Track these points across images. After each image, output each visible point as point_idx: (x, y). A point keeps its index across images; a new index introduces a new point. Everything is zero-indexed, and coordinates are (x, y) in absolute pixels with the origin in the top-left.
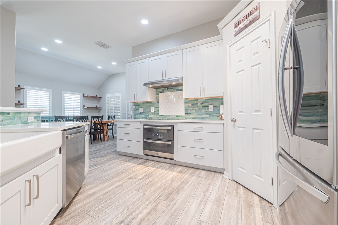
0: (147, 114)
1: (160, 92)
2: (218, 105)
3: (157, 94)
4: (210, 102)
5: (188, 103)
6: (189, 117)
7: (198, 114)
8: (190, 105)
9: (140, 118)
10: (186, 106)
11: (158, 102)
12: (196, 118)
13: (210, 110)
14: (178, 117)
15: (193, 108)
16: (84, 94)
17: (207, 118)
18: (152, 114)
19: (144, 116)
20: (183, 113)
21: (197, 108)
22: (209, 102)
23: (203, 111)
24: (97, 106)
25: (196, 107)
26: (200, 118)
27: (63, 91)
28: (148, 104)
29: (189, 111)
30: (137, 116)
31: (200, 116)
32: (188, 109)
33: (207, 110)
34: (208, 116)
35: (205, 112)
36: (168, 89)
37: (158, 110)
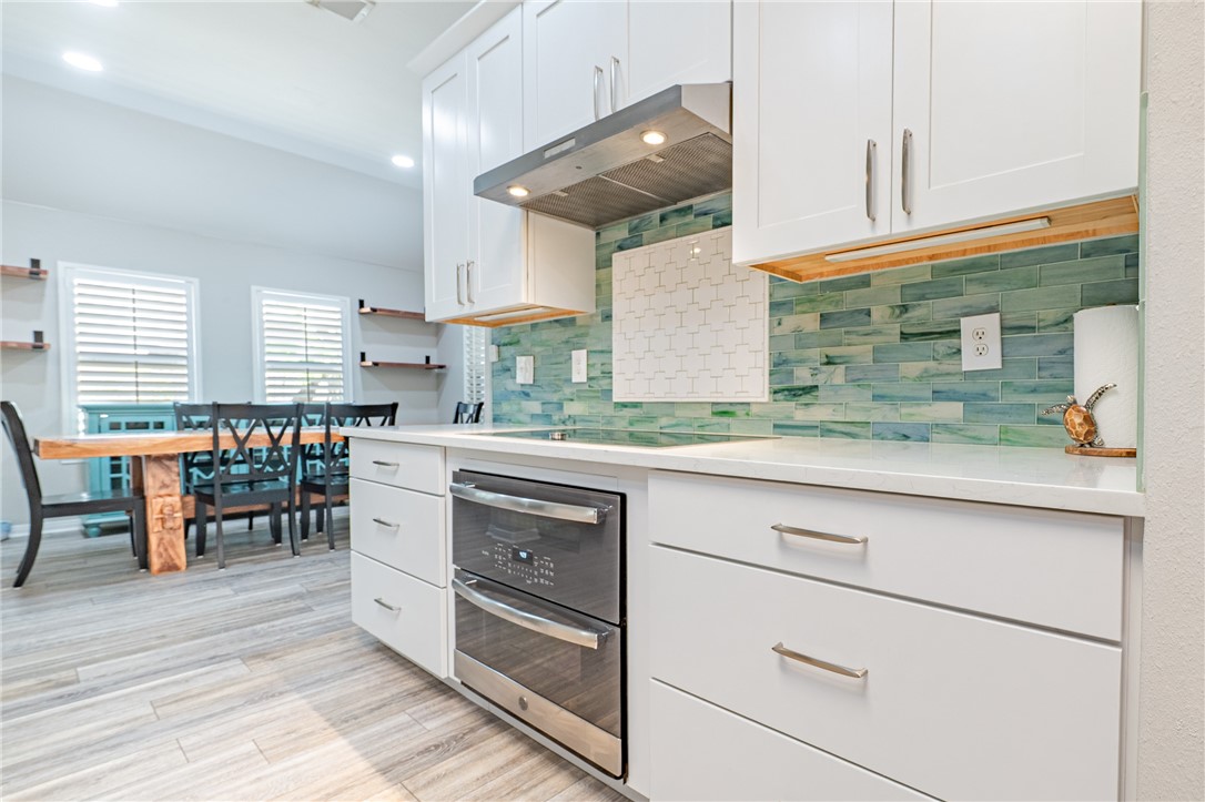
0: (555, 398)
1: (621, 248)
2: (1051, 315)
3: (604, 263)
4: (976, 294)
5: (791, 311)
6: (801, 415)
7: (869, 395)
8: (810, 322)
9: (521, 417)
10: (778, 331)
11: (608, 317)
12: (849, 431)
13: (969, 362)
14: (725, 420)
15: (833, 351)
16: (362, 304)
17: (945, 427)
18: (579, 398)
19: (535, 407)
20: (754, 386)
21: (861, 351)
22: (972, 288)
23: (912, 368)
24: (428, 359)
25: (854, 339)
26: (880, 433)
27: (254, 288)
28: (558, 328)
29: (803, 376)
30: (506, 408)
31: (882, 414)
32: (792, 354)
33: (947, 366)
34: (952, 411)
35: (925, 376)
36: (663, 218)
37: (606, 369)
